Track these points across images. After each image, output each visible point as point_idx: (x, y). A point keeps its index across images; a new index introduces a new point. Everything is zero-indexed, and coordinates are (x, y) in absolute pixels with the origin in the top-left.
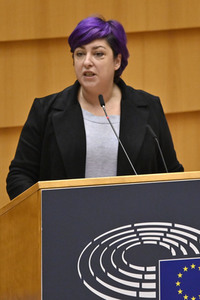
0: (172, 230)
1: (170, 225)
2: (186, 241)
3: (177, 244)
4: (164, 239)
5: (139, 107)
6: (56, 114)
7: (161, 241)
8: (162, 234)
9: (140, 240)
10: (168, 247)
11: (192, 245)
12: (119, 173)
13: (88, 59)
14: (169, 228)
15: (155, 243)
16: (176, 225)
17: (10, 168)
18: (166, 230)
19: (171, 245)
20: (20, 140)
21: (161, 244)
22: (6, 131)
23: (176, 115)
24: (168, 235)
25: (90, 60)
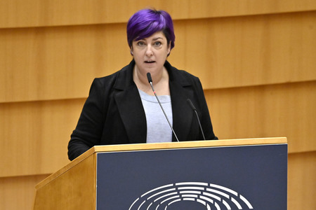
0: (208, 189)
1: (206, 184)
2: (219, 199)
3: (212, 201)
4: (201, 197)
5: (184, 87)
6: (118, 94)
7: (199, 198)
8: (199, 193)
9: (181, 197)
10: (204, 203)
11: (224, 202)
12: (174, 140)
13: (149, 49)
14: (205, 187)
15: (194, 199)
16: (211, 185)
17: (72, 136)
18: (203, 189)
19: (207, 202)
20: (82, 114)
21: (198, 200)
22: (67, 102)
23: (212, 91)
24: (204, 193)
25: (151, 49)
